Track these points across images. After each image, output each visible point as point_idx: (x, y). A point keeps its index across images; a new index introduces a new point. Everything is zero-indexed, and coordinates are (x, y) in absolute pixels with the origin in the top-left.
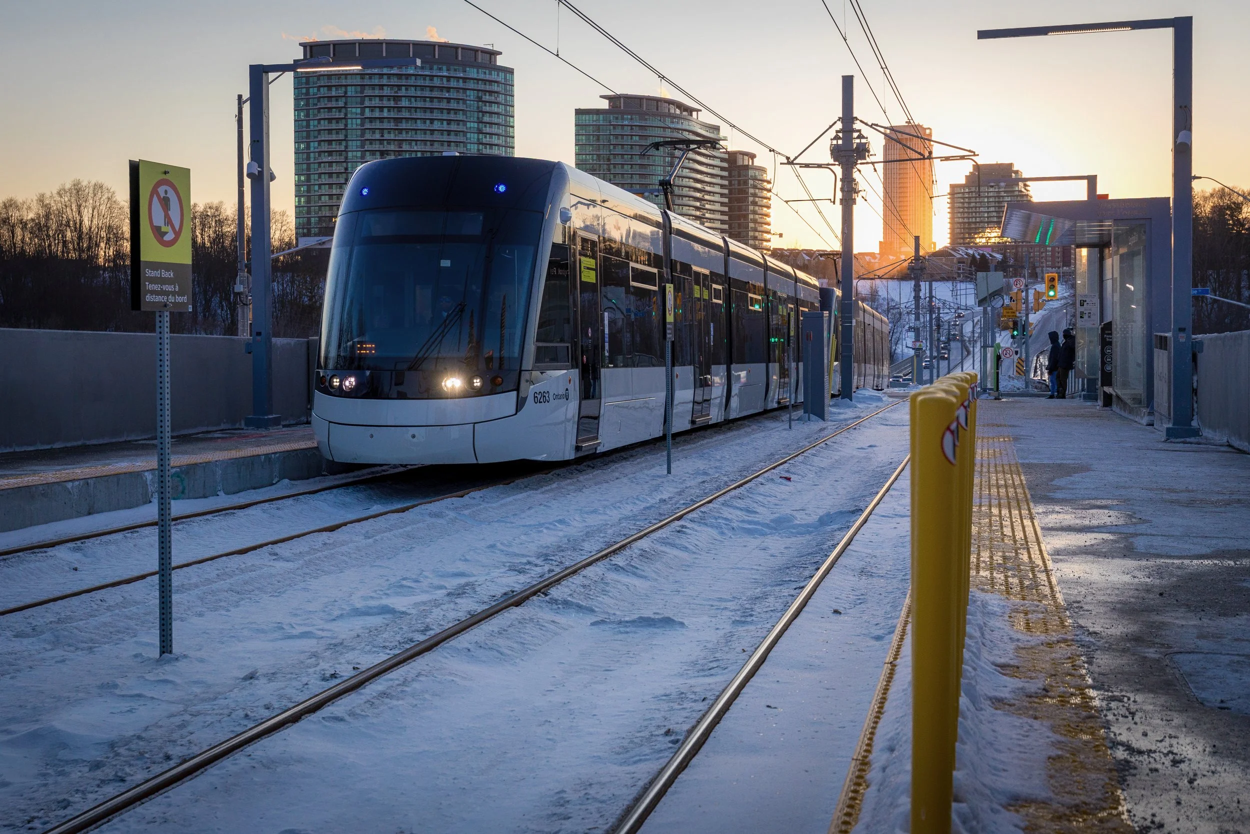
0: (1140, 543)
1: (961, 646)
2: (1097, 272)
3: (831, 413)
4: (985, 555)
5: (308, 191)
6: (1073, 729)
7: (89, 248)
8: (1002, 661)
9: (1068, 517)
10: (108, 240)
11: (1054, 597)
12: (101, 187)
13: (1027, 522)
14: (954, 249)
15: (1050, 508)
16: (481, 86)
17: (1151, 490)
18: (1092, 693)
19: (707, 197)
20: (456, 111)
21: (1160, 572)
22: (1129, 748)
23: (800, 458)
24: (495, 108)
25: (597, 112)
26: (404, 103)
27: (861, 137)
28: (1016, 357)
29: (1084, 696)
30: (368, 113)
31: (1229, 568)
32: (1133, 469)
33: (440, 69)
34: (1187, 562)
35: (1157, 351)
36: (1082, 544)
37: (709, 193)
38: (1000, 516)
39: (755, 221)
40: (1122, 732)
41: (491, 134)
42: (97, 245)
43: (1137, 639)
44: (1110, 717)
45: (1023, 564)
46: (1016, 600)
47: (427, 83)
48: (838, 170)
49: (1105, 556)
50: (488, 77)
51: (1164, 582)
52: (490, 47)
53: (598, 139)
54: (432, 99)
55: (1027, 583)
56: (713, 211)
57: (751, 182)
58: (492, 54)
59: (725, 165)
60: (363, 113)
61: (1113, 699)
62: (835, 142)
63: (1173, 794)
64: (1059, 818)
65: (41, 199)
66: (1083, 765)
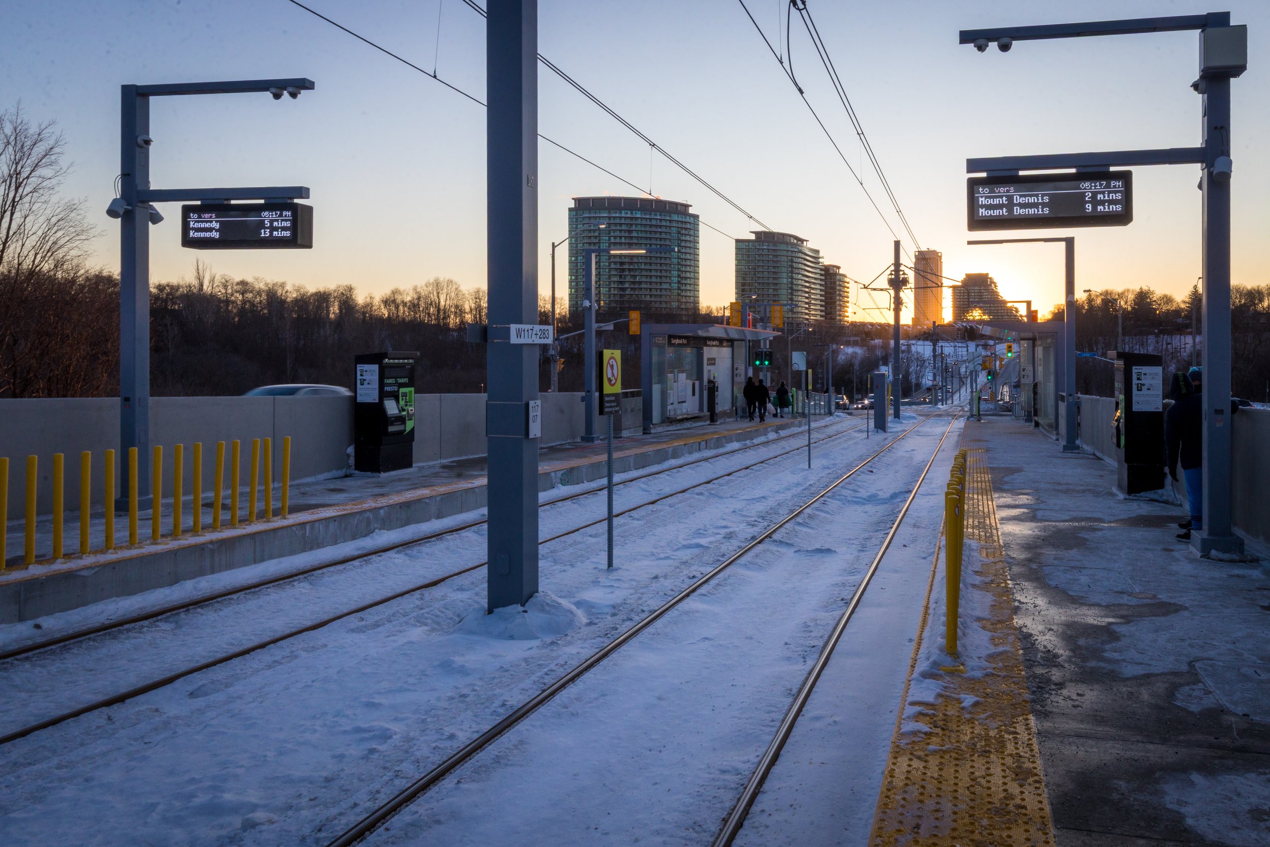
0: (1040, 514)
1: (960, 564)
2: (1031, 355)
3: (890, 428)
4: (971, 521)
5: (577, 285)
6: (1002, 595)
7: (444, 318)
8: (976, 570)
9: (1007, 499)
10: (456, 313)
11: (999, 541)
12: (452, 282)
13: (990, 503)
14: (955, 323)
15: (1001, 494)
16: (680, 225)
17: (1050, 483)
18: (1009, 582)
19: (812, 291)
20: (665, 239)
21: (1044, 529)
22: (1020, 602)
23: (876, 459)
24: (688, 238)
25: (748, 241)
26: (635, 234)
27: (904, 274)
28: (990, 391)
29: (1006, 583)
30: (612, 240)
31: (1076, 527)
32: (1044, 470)
33: (656, 215)
34: (1058, 524)
35: (1060, 402)
36: (1013, 514)
37: (813, 289)
38: (978, 499)
39: (840, 305)
40: (1018, 597)
41: (686, 253)
42: (449, 317)
43: (1029, 560)
44: (1015, 591)
45: (987, 525)
46: (983, 543)
47: (648, 223)
48: (892, 292)
49: (1023, 520)
50: (684, 220)
51: (1046, 534)
52: (685, 203)
53: (749, 257)
54: (651, 232)
55: (988, 535)
56: (815, 300)
57: (838, 283)
58: (687, 206)
59: (823, 273)
60: (609, 239)
61: (1017, 584)
62: (890, 277)
63: (1032, 617)
64: (993, 624)
65: (415, 289)
66: (1003, 608)
